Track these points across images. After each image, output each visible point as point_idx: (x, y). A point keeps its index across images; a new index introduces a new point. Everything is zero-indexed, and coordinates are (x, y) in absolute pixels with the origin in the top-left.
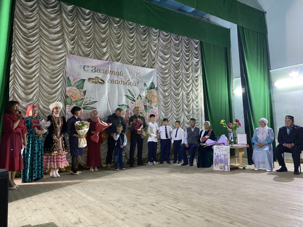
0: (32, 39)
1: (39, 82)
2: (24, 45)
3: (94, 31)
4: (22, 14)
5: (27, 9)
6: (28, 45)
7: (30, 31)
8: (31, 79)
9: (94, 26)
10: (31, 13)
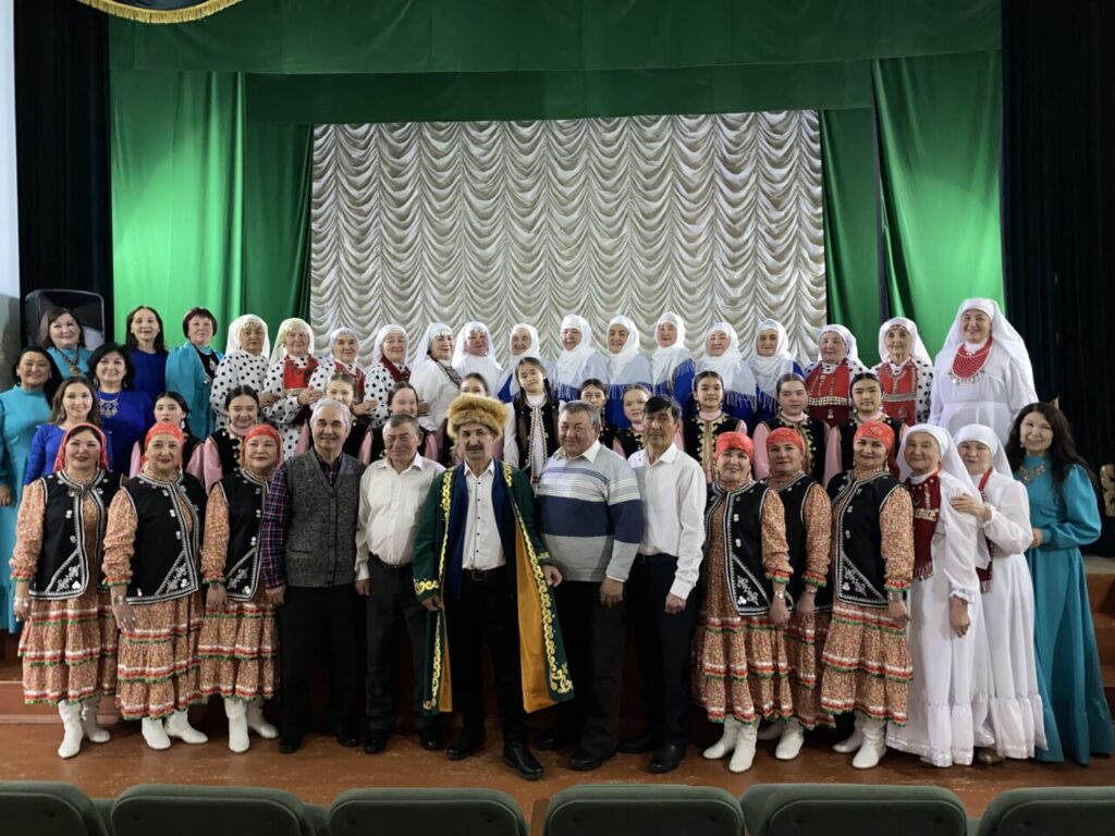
0: (366, 208)
1: (382, 296)
2: (353, 223)
3: (505, 151)
4: (349, 156)
5: (355, 145)
6: (359, 223)
7: (363, 191)
8: (367, 292)
9: (505, 139)
10: (363, 152)
